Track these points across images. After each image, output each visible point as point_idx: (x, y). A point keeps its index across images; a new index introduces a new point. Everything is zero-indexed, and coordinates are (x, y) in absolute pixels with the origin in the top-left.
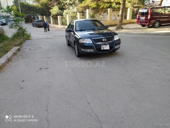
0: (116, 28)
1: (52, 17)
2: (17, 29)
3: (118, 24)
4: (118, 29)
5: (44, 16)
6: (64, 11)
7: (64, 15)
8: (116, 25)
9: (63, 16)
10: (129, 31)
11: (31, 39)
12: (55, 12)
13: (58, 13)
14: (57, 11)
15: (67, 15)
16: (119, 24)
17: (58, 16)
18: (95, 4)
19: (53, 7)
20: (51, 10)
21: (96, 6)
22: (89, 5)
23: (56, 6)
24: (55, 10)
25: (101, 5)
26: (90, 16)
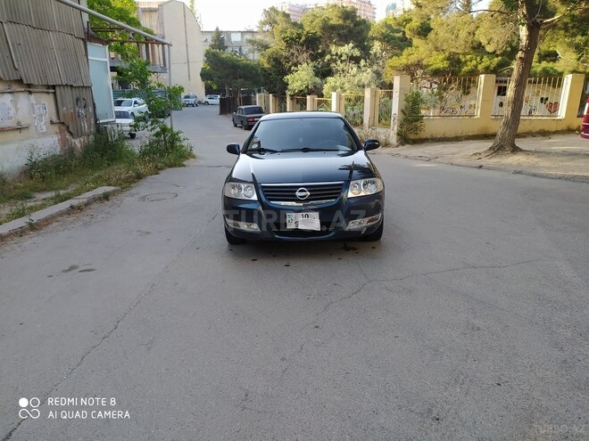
0: (490, 149)
1: (292, 97)
2: (154, 132)
3: (499, 133)
5: (271, 95)
6: (329, 79)
7: (324, 92)
8: (492, 136)
9: (322, 96)
10: (537, 163)
11: (184, 166)
12: (299, 83)
13: (307, 87)
14: (306, 80)
15: (334, 95)
16: (503, 134)
17: (308, 97)
18: (444, 59)
19: (296, 66)
20: (288, 77)
21: (446, 64)
22: (424, 62)
23: (305, 65)
24: (300, 77)
25: (466, 61)
26: (404, 98)
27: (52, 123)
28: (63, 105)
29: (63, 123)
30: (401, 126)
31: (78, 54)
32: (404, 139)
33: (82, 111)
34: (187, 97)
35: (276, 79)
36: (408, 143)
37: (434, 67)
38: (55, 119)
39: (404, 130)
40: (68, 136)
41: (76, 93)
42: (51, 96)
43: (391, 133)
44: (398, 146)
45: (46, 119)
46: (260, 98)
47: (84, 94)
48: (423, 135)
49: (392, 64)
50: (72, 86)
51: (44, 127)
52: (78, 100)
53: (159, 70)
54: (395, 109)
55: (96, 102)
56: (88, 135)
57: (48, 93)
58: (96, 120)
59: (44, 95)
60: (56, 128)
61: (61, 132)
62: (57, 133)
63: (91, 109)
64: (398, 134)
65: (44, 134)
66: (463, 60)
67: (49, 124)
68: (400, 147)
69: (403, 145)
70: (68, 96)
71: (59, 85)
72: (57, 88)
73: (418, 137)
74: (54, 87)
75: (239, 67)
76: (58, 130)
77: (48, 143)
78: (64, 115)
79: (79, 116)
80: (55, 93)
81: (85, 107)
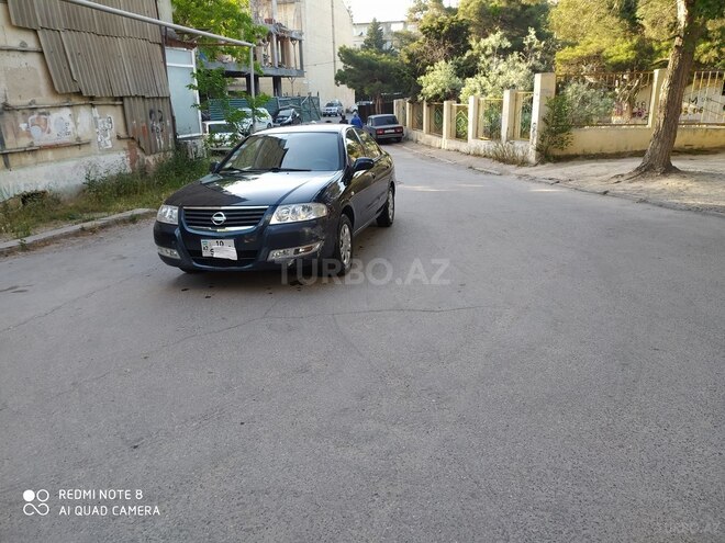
3: (648, 149)
4: (644, 172)
5: (407, 101)
6: (469, 80)
7: (461, 97)
8: (642, 153)
9: (459, 102)
12: (431, 87)
13: (443, 90)
14: (442, 82)
15: (471, 99)
17: (445, 103)
18: (630, 48)
19: (432, 65)
20: (422, 78)
21: (631, 55)
22: (604, 54)
23: (442, 63)
24: (436, 78)
25: (660, 51)
26: (546, 102)
27: (119, 138)
28: (132, 119)
29: (133, 138)
30: (542, 138)
31: (153, 61)
32: (545, 156)
33: (158, 125)
34: (330, 105)
35: (409, 82)
36: (550, 161)
37: (614, 59)
38: (122, 133)
39: (545, 144)
40: (139, 153)
41: (149, 105)
42: (119, 108)
43: (529, 148)
44: (536, 165)
45: (111, 134)
46: (398, 104)
47: (160, 105)
48: (571, 150)
49: (562, 57)
50: (143, 97)
51: (109, 143)
52: (151, 112)
53: (294, 73)
54: (535, 117)
55: (175, 115)
56: (165, 152)
57: (115, 105)
58: (175, 135)
59: (110, 107)
60: (125, 144)
61: (131, 148)
62: (125, 149)
63: (169, 123)
64: (537, 150)
65: (109, 151)
66: (656, 48)
67: (115, 140)
68: (539, 167)
69: (543, 163)
70: (139, 108)
71: (128, 97)
72: (126, 100)
73: (564, 153)
74: (122, 99)
75: (377, 67)
76: (126, 146)
77: (113, 161)
78: (134, 130)
79: (153, 130)
80: (122, 105)
81: (161, 120)
